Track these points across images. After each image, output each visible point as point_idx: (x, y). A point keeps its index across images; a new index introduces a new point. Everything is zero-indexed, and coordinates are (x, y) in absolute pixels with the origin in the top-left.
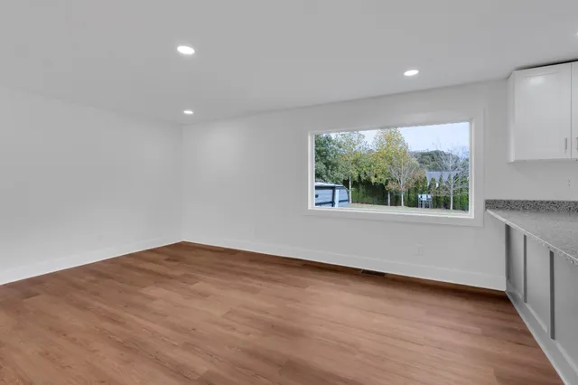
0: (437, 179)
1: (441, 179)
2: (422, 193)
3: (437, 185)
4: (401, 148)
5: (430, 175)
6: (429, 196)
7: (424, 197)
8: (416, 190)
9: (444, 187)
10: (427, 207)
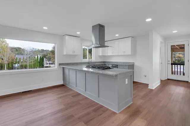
0: (22, 58)
1: (24, 58)
2: (15, 64)
3: (22, 60)
4: (5, 45)
5: (18, 57)
6: (19, 65)
7: (16, 65)
8: (12, 63)
9: (25, 61)
10: (18, 69)
